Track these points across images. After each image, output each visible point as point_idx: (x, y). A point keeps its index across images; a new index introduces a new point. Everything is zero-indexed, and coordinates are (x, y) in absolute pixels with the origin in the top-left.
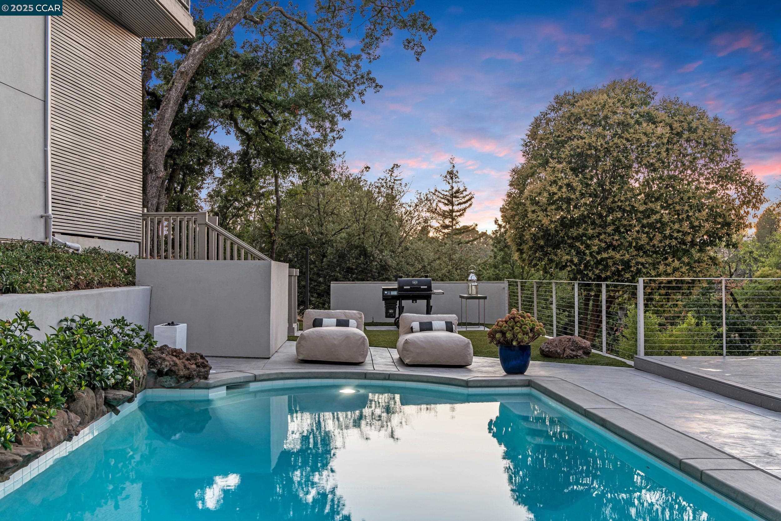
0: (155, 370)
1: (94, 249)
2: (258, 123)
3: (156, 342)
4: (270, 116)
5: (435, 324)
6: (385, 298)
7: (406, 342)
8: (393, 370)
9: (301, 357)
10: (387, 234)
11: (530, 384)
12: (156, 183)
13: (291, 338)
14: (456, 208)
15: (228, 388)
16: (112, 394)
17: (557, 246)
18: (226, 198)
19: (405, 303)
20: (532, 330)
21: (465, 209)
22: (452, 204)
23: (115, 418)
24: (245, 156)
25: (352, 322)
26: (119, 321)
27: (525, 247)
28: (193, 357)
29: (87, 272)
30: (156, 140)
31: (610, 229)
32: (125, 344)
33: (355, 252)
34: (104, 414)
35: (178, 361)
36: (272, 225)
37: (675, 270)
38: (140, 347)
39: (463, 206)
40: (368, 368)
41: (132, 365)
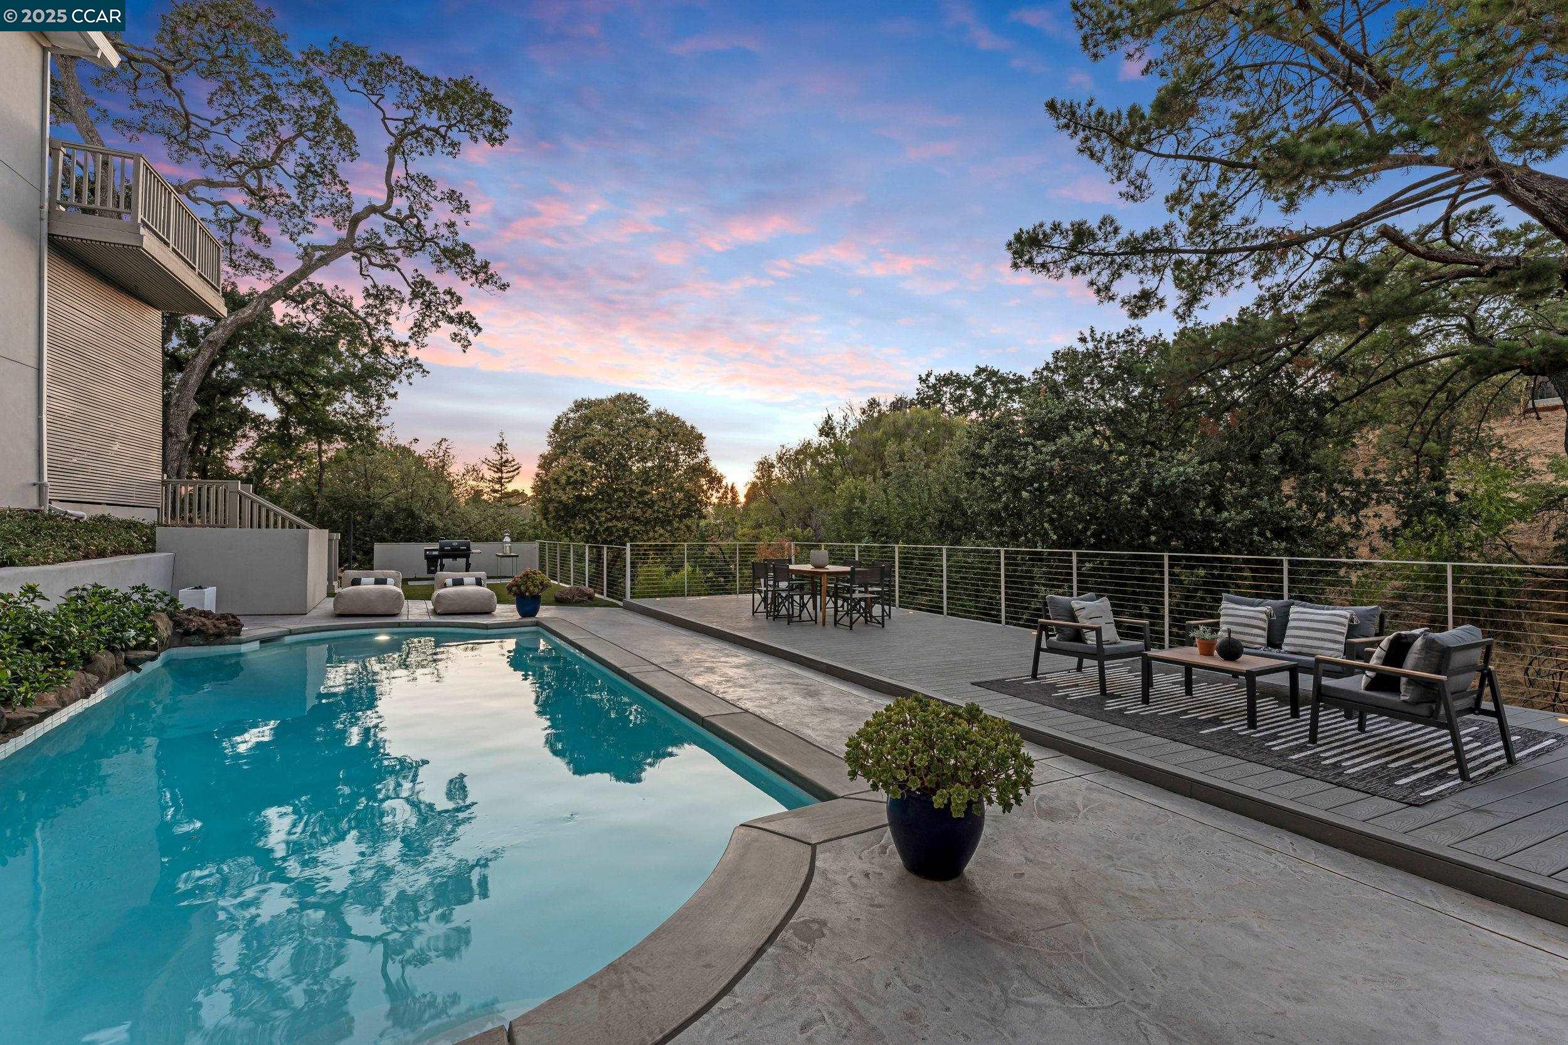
0: (180, 631)
1: (103, 516)
2: (297, 394)
3: (182, 606)
4: (312, 388)
5: (466, 580)
6: (427, 557)
7: (439, 595)
8: (426, 619)
9: (338, 612)
10: (435, 499)
11: (537, 624)
12: (178, 447)
13: (331, 594)
14: (505, 475)
15: (262, 642)
16: (132, 655)
17: (574, 516)
18: (261, 461)
19: (445, 561)
20: (541, 583)
21: (513, 477)
22: (502, 472)
23: (135, 676)
24: (283, 424)
25: (390, 580)
26: (139, 588)
27: (550, 516)
28: (223, 617)
29: (98, 541)
30: (177, 405)
31: (614, 505)
32: (148, 609)
33: (402, 515)
34: (123, 672)
35: (207, 622)
36: (314, 488)
37: (661, 535)
38: (164, 611)
39: (511, 474)
40: (403, 619)
41: (155, 628)
